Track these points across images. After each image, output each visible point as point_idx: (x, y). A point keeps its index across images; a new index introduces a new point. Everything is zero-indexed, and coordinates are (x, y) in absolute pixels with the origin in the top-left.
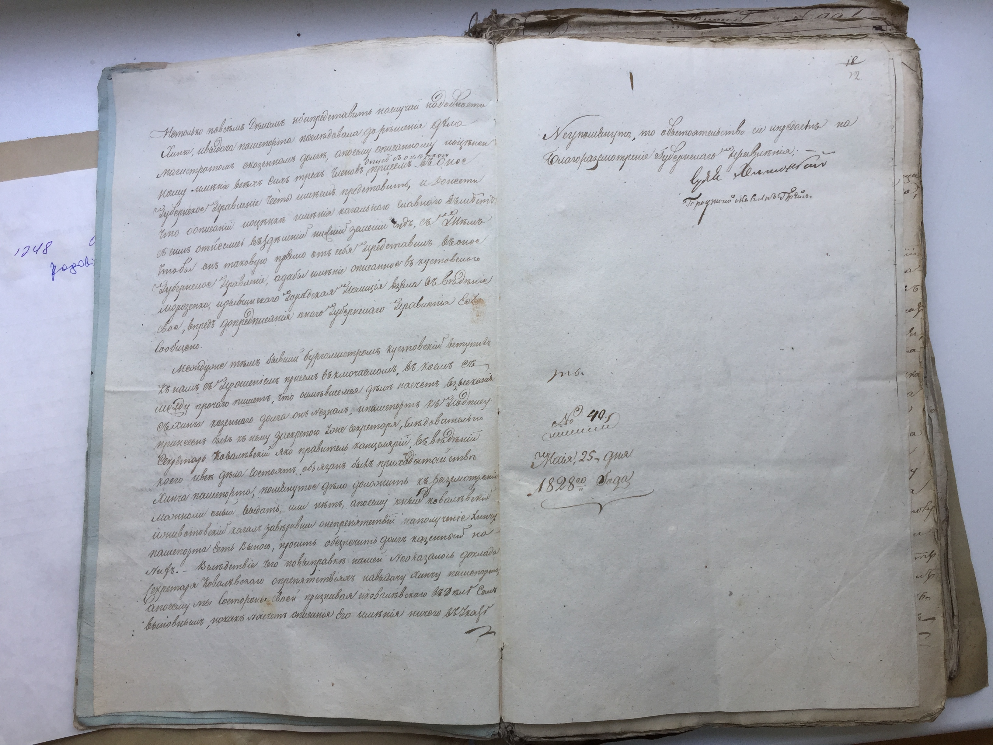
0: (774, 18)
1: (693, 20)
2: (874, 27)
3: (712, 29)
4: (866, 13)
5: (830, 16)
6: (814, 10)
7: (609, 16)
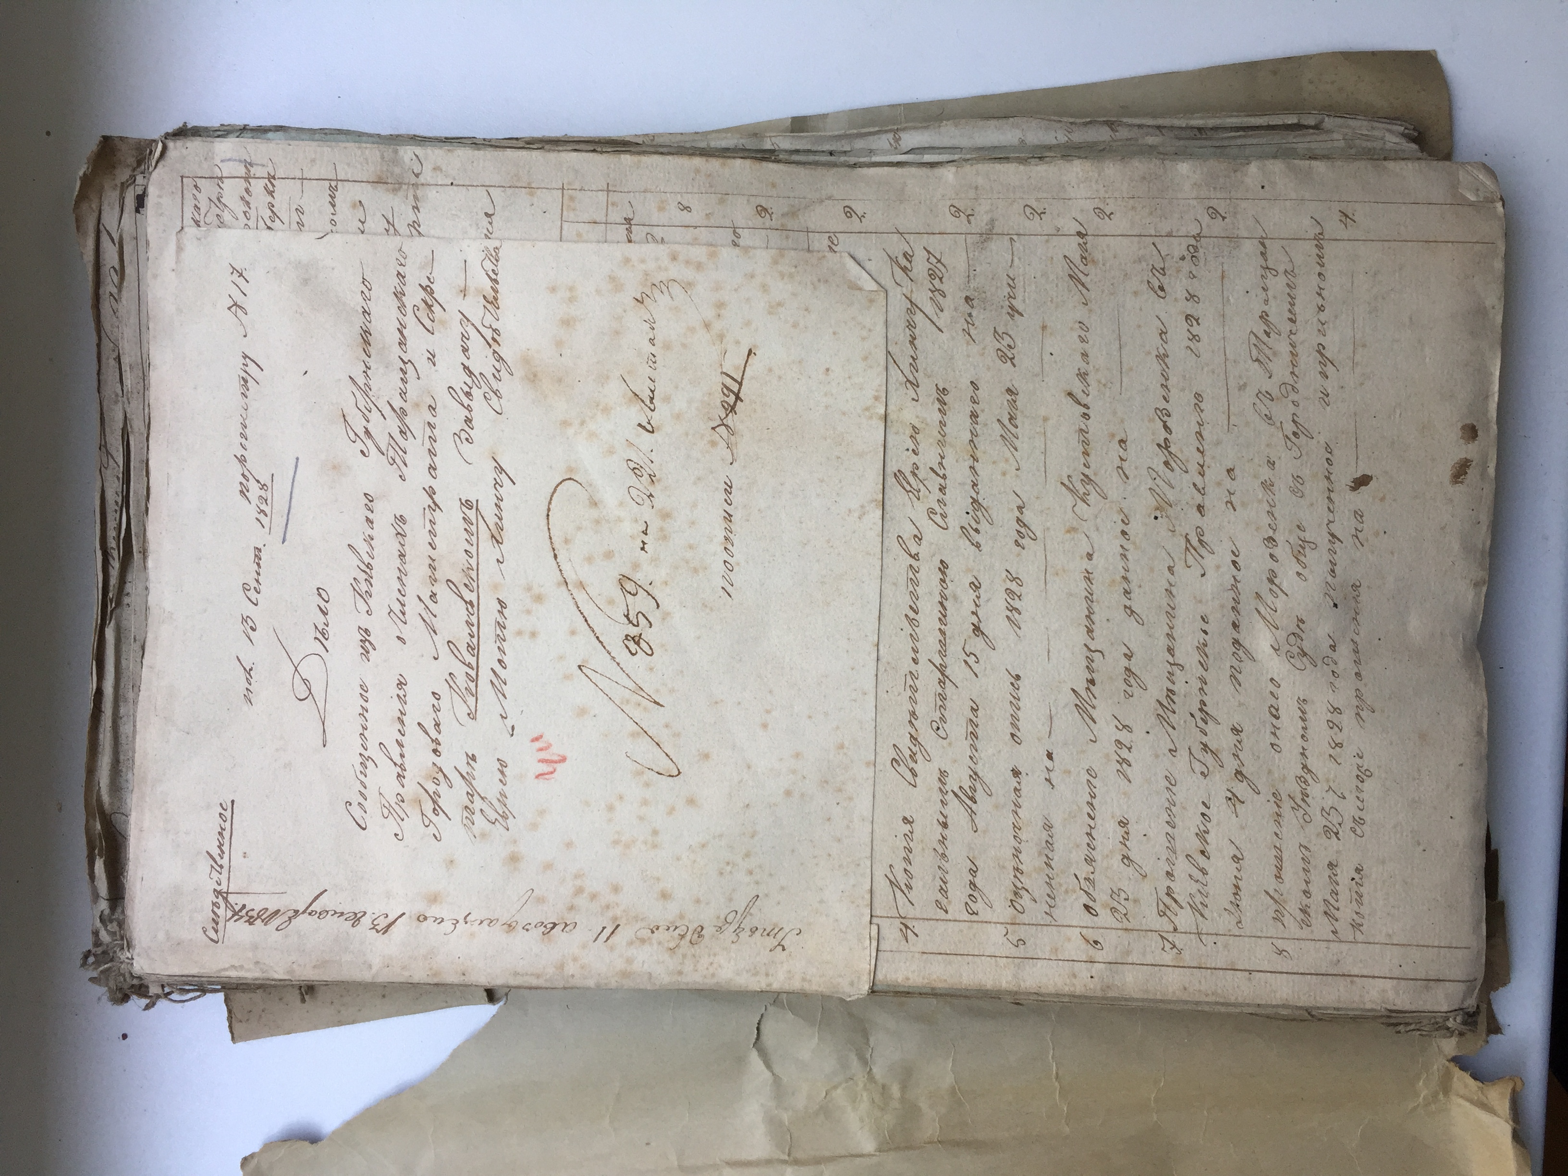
0: (116, 402)
1: (116, 564)
2: (137, 211)
3: (133, 533)
4: (110, 219)
5: (115, 291)
6: (103, 319)
7: (101, 730)
